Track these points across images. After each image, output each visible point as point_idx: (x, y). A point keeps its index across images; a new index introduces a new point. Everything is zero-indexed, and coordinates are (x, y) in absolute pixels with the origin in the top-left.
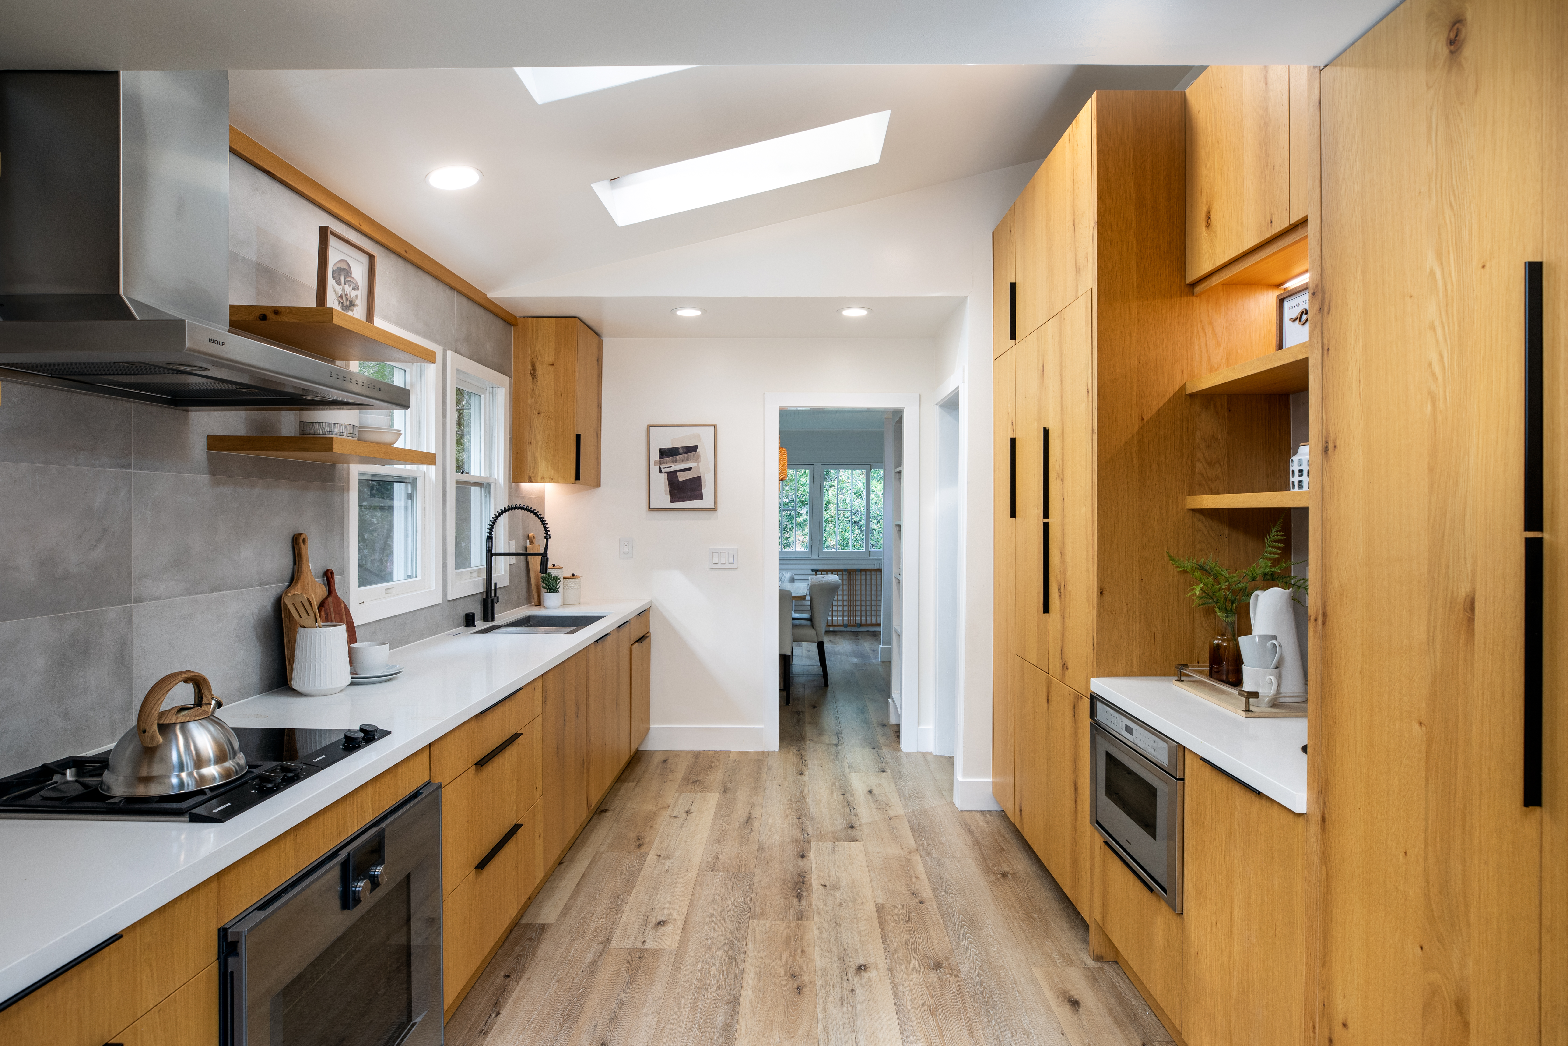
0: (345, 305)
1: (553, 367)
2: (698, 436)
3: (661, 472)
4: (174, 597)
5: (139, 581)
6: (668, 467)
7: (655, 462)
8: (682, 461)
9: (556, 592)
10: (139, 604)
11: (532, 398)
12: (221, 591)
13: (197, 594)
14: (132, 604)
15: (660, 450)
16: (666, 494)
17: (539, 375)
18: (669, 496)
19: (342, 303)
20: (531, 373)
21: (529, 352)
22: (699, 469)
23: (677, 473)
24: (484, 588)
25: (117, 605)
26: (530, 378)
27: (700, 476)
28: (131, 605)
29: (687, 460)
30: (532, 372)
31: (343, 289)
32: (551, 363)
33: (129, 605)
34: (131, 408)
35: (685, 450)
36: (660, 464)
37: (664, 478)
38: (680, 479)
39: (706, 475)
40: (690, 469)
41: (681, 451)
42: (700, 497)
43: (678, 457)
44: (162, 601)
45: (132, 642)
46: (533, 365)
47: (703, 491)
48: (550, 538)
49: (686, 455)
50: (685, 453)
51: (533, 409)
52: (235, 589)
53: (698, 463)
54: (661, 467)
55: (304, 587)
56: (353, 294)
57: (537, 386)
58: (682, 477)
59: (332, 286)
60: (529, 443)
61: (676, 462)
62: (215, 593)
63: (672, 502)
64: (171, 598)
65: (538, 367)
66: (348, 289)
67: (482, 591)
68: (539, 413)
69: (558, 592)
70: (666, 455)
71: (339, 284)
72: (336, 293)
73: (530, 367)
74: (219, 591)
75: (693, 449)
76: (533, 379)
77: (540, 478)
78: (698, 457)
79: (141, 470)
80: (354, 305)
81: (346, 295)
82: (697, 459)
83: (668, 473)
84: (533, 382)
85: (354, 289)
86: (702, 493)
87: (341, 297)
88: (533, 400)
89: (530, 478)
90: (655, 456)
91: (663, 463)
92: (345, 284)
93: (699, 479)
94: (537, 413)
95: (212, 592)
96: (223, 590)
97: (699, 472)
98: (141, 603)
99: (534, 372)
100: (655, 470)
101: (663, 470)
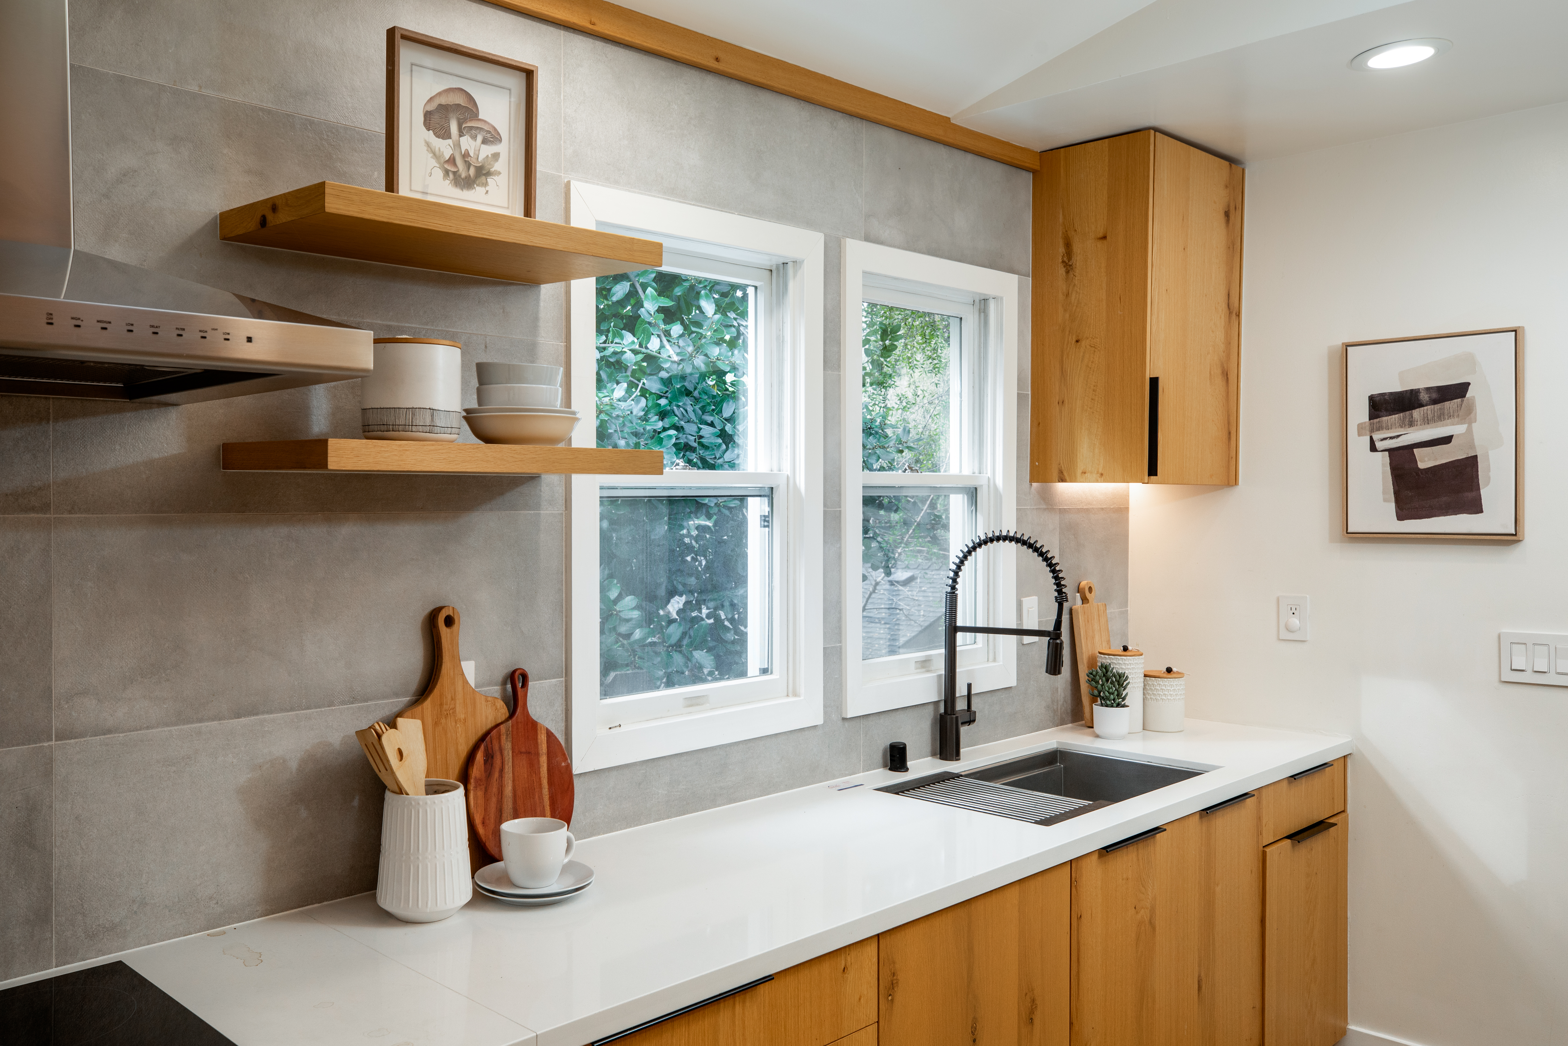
0: (463, 176)
1: (1105, 242)
2: (1470, 360)
3: (1373, 448)
4: (148, 728)
5: (67, 702)
6: (1391, 438)
7: (1361, 427)
8: (1427, 421)
9: (1118, 705)
10: (67, 741)
11: (1065, 310)
12: (257, 714)
13: (201, 720)
14: (53, 743)
15: (1372, 398)
16: (1385, 500)
17: (1078, 264)
18: (1393, 505)
19: (454, 173)
20: (1063, 262)
21: (1061, 220)
22: (1473, 440)
23: (1415, 450)
24: (939, 694)
25: (18, 745)
26: (1062, 271)
27: (1476, 457)
28: (50, 743)
29: (1440, 418)
30: (1065, 259)
31: (458, 145)
32: (1101, 235)
33: (46, 744)
34: (49, 409)
35: (1434, 396)
36: (1372, 431)
37: (1381, 461)
38: (1421, 465)
39: (1491, 453)
40: (1447, 440)
41: (1424, 397)
42: (1475, 507)
43: (1417, 413)
44: (121, 735)
45: (51, 807)
46: (1068, 245)
47: (1482, 491)
48: (1067, 601)
49: (1437, 407)
50: (1435, 402)
51: (1067, 333)
52: (292, 709)
53: (1470, 424)
54: (1376, 436)
55: (441, 705)
56: (487, 151)
57: (1075, 285)
58: (1426, 460)
59: (423, 143)
60: (1060, 403)
61: (1411, 424)
62: (243, 719)
63: (1400, 517)
64: (140, 730)
65: (1077, 247)
66: (467, 143)
67: (936, 699)
68: (1077, 341)
69: (1124, 706)
70: (1386, 410)
71: (446, 135)
72: (436, 155)
73: (1062, 250)
74: (254, 715)
75: (1459, 391)
76: (1067, 272)
77: (1079, 472)
78: (1470, 410)
79: (70, 512)
80: (488, 174)
81: (466, 155)
82: (1468, 415)
83: (1391, 451)
84: (1067, 279)
85: (485, 142)
86: (1480, 495)
87: (452, 160)
88: (1067, 316)
89: (1061, 472)
90: (1359, 412)
91: (1379, 429)
92: (461, 134)
93: (1471, 463)
94: (1074, 340)
95: (238, 716)
96: (263, 713)
97: (1472, 446)
98: (72, 741)
99: (1070, 259)
100: (1358, 444)
101: (1379, 445)
